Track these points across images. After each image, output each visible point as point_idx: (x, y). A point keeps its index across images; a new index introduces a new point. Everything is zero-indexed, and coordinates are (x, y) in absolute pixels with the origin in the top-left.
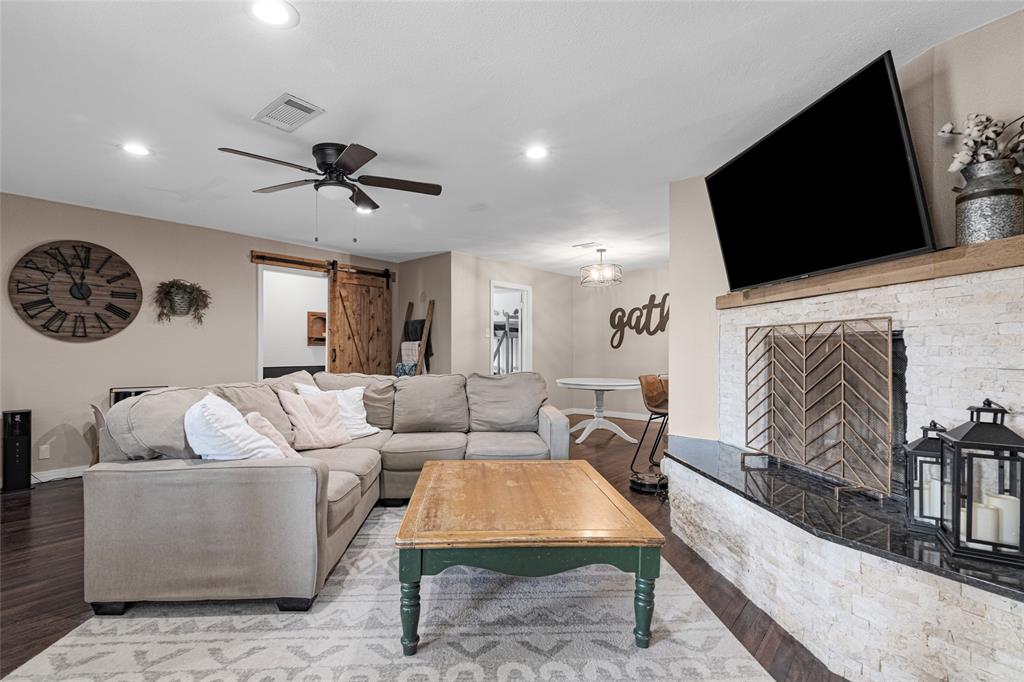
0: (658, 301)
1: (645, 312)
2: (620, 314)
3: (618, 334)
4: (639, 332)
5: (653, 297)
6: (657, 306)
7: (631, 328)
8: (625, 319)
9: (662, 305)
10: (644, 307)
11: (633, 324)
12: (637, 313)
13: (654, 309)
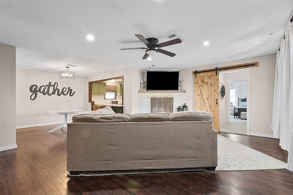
0: (52, 84)
1: (47, 87)
2: (35, 87)
3: (34, 95)
4: (44, 94)
5: (50, 83)
6: (52, 86)
7: (41, 92)
8: (38, 89)
9: (54, 86)
10: (47, 86)
11: (42, 91)
12: (44, 87)
13: (51, 87)
